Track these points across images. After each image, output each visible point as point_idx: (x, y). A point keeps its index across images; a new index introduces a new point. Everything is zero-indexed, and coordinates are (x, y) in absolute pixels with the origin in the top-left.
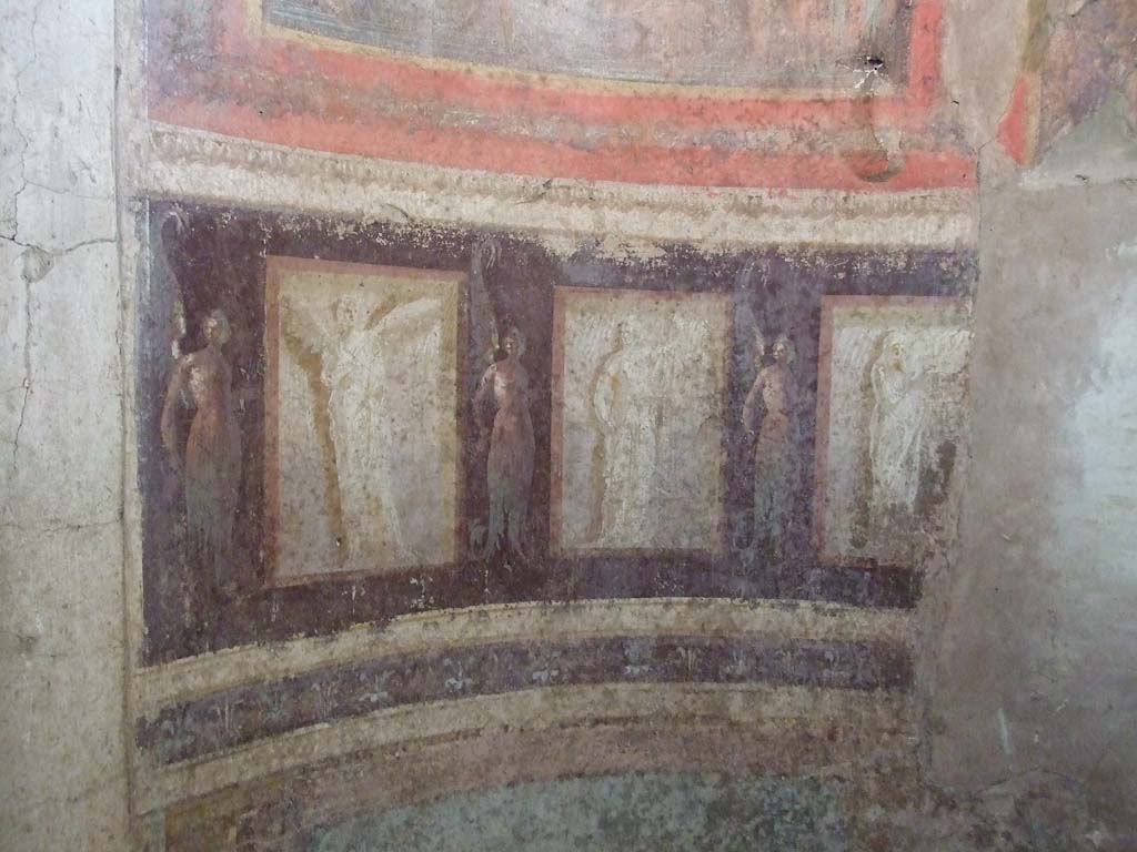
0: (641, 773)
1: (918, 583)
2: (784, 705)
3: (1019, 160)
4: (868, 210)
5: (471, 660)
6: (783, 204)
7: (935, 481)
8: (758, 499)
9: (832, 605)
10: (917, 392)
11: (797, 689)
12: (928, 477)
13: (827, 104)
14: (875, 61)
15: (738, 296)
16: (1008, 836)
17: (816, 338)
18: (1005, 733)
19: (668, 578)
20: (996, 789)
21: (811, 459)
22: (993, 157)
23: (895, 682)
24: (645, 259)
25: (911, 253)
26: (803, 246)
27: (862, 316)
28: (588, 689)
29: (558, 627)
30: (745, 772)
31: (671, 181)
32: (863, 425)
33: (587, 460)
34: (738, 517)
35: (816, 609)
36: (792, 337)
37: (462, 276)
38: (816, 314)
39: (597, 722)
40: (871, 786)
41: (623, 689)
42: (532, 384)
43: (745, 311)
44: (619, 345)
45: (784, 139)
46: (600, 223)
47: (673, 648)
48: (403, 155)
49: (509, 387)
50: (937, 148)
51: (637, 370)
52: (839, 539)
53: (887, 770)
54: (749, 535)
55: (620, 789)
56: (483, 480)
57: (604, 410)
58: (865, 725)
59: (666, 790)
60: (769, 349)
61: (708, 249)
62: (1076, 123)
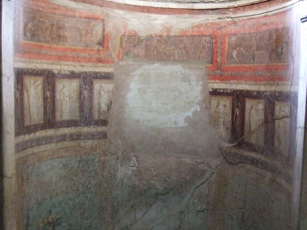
0: (68, 156)
1: (108, 122)
2: (89, 143)
3: (119, 60)
4: (99, 66)
5: (45, 138)
6: (87, 65)
7: (109, 107)
8: (84, 111)
9: (96, 127)
10: (107, 94)
11: (91, 140)
12: (108, 106)
13: (93, 50)
14: (100, 44)
15: (81, 79)
16: (121, 157)
17: (92, 85)
18: (120, 143)
19: (72, 124)
20: (119, 151)
21: (92, 104)
22: (116, 60)
23: (105, 137)
24: (67, 73)
25: (105, 73)
26: (90, 72)
27: (98, 82)
28: (60, 143)
29: (56, 133)
30: (84, 154)
31: (71, 61)
32: (99, 99)
33: (60, 106)
34: (82, 114)
35: (93, 127)
36: (89, 85)
37: (43, 77)
38: (92, 82)
39: (62, 148)
40: (102, 154)
41: (66, 143)
42: (52, 94)
43: (82, 82)
44: (64, 87)
45: (87, 55)
46: (61, 68)
47: (73, 135)
48: (36, 58)
49: (49, 94)
50: (108, 58)
51: (66, 91)
52: (96, 116)
53: (104, 151)
54: (83, 116)
55: (66, 159)
56: (46, 109)
57: (62, 98)
58: (101, 145)
59: (72, 159)
60: (85, 87)
61: (76, 72)
62: (126, 56)
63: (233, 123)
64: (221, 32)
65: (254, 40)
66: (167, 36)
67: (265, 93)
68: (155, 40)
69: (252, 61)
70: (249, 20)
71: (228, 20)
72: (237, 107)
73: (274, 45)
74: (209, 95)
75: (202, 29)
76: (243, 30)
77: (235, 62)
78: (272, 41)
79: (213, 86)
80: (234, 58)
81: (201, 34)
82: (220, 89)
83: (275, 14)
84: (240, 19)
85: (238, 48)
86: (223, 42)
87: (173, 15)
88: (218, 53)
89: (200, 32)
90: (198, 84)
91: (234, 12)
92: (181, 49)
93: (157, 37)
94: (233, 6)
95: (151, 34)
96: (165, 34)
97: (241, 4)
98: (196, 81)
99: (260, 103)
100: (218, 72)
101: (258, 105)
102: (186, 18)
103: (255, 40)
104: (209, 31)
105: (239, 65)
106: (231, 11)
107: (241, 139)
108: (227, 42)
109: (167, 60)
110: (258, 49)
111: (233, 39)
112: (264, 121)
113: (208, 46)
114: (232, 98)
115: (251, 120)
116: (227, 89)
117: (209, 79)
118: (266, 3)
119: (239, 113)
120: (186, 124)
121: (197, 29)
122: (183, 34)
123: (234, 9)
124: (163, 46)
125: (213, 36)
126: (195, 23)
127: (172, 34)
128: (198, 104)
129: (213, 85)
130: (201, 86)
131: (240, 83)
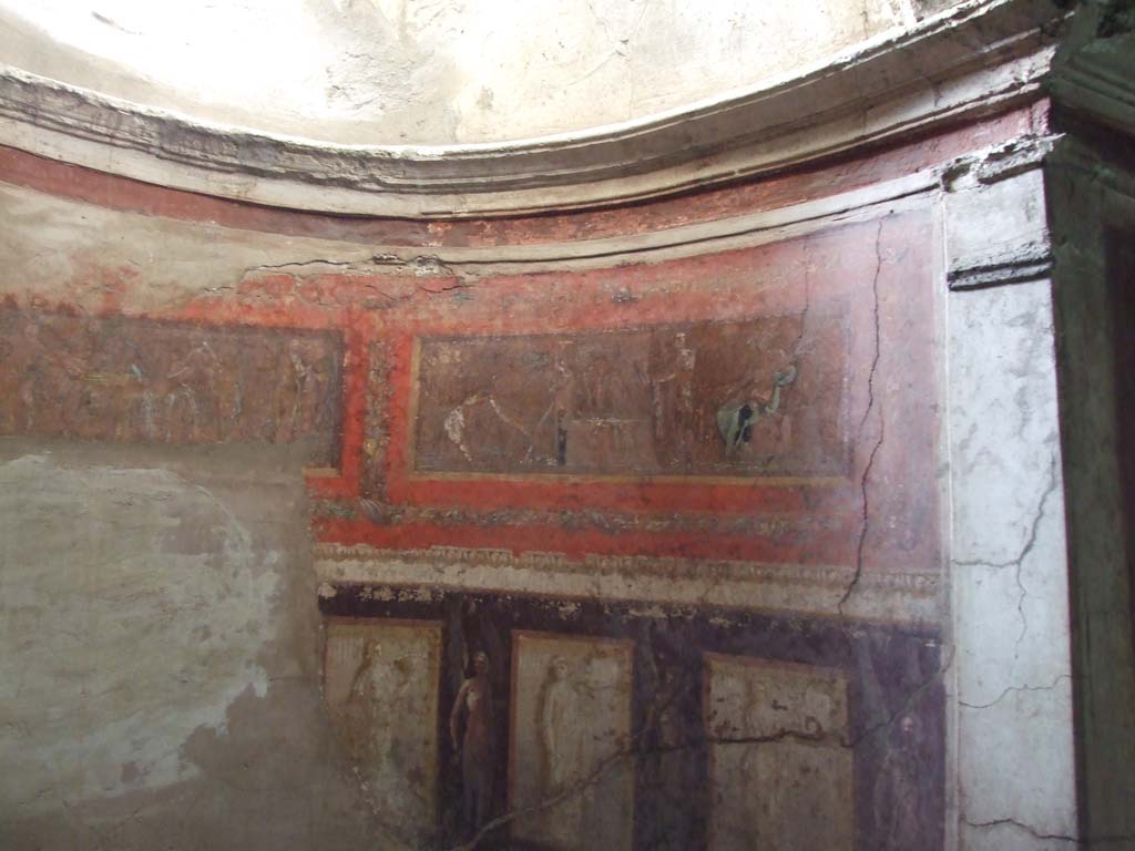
63: (445, 749)
64: (385, 322)
65: (562, 369)
66: (105, 316)
67: (633, 612)
68: (32, 329)
69: (551, 462)
70: (531, 278)
71: (422, 271)
72: (471, 674)
73: (687, 393)
74: (318, 614)
75: (288, 300)
76: (498, 323)
77: (457, 463)
78: (672, 376)
79: (341, 573)
80: (453, 442)
81: (283, 321)
82: (377, 587)
83: (693, 259)
84: (489, 269)
85: (472, 400)
86: (395, 368)
87: (141, 216)
88: (367, 419)
89: (279, 312)
90: (259, 561)
91: (451, 242)
92: (175, 385)
93: (46, 312)
94: (450, 213)
95: (10, 292)
96: (93, 303)
97: (488, 207)
98: (253, 548)
99: (602, 655)
100: (366, 504)
101: (588, 662)
102: (211, 238)
103: (571, 367)
104: (328, 314)
105: (476, 476)
106: (436, 233)
107: (491, 826)
108: (415, 368)
109: (100, 437)
110: (583, 406)
111: (446, 360)
112: (627, 740)
113: (318, 383)
114: (439, 633)
115: (550, 732)
116: (414, 588)
117: (321, 538)
118: (627, 211)
119: (481, 702)
120: (193, 771)
121: (266, 297)
122: (189, 314)
123: (449, 227)
124: (76, 364)
125: (347, 339)
126: (254, 269)
127: (131, 309)
128: (261, 660)
129: (341, 565)
130: (276, 571)
131: (483, 562)
